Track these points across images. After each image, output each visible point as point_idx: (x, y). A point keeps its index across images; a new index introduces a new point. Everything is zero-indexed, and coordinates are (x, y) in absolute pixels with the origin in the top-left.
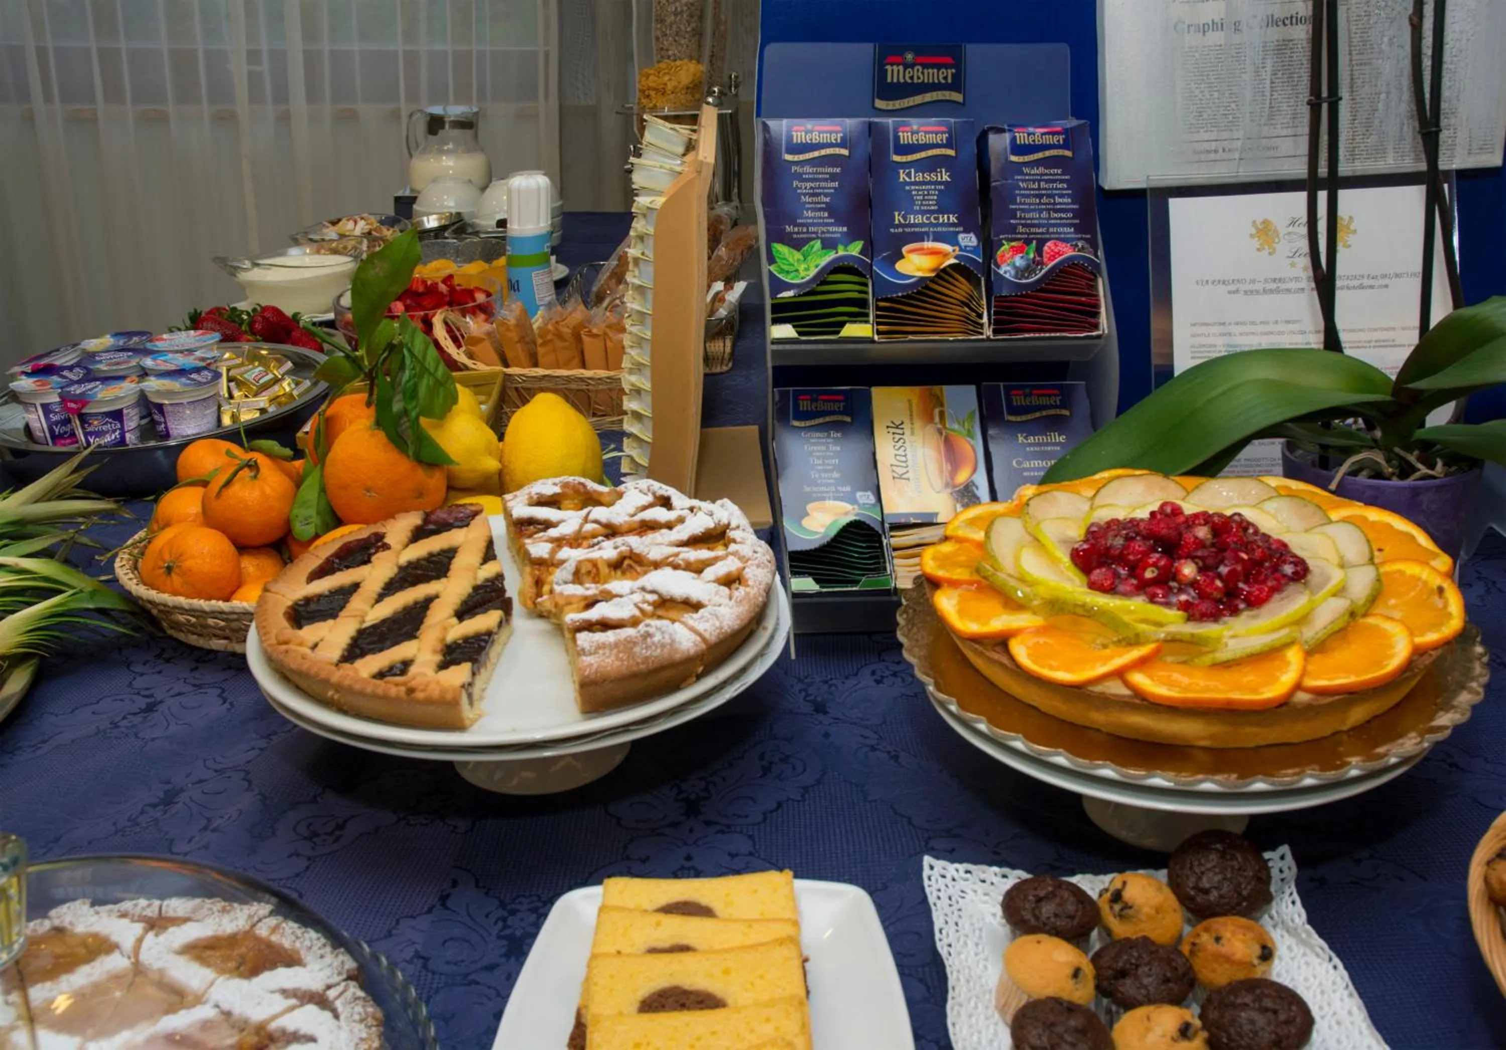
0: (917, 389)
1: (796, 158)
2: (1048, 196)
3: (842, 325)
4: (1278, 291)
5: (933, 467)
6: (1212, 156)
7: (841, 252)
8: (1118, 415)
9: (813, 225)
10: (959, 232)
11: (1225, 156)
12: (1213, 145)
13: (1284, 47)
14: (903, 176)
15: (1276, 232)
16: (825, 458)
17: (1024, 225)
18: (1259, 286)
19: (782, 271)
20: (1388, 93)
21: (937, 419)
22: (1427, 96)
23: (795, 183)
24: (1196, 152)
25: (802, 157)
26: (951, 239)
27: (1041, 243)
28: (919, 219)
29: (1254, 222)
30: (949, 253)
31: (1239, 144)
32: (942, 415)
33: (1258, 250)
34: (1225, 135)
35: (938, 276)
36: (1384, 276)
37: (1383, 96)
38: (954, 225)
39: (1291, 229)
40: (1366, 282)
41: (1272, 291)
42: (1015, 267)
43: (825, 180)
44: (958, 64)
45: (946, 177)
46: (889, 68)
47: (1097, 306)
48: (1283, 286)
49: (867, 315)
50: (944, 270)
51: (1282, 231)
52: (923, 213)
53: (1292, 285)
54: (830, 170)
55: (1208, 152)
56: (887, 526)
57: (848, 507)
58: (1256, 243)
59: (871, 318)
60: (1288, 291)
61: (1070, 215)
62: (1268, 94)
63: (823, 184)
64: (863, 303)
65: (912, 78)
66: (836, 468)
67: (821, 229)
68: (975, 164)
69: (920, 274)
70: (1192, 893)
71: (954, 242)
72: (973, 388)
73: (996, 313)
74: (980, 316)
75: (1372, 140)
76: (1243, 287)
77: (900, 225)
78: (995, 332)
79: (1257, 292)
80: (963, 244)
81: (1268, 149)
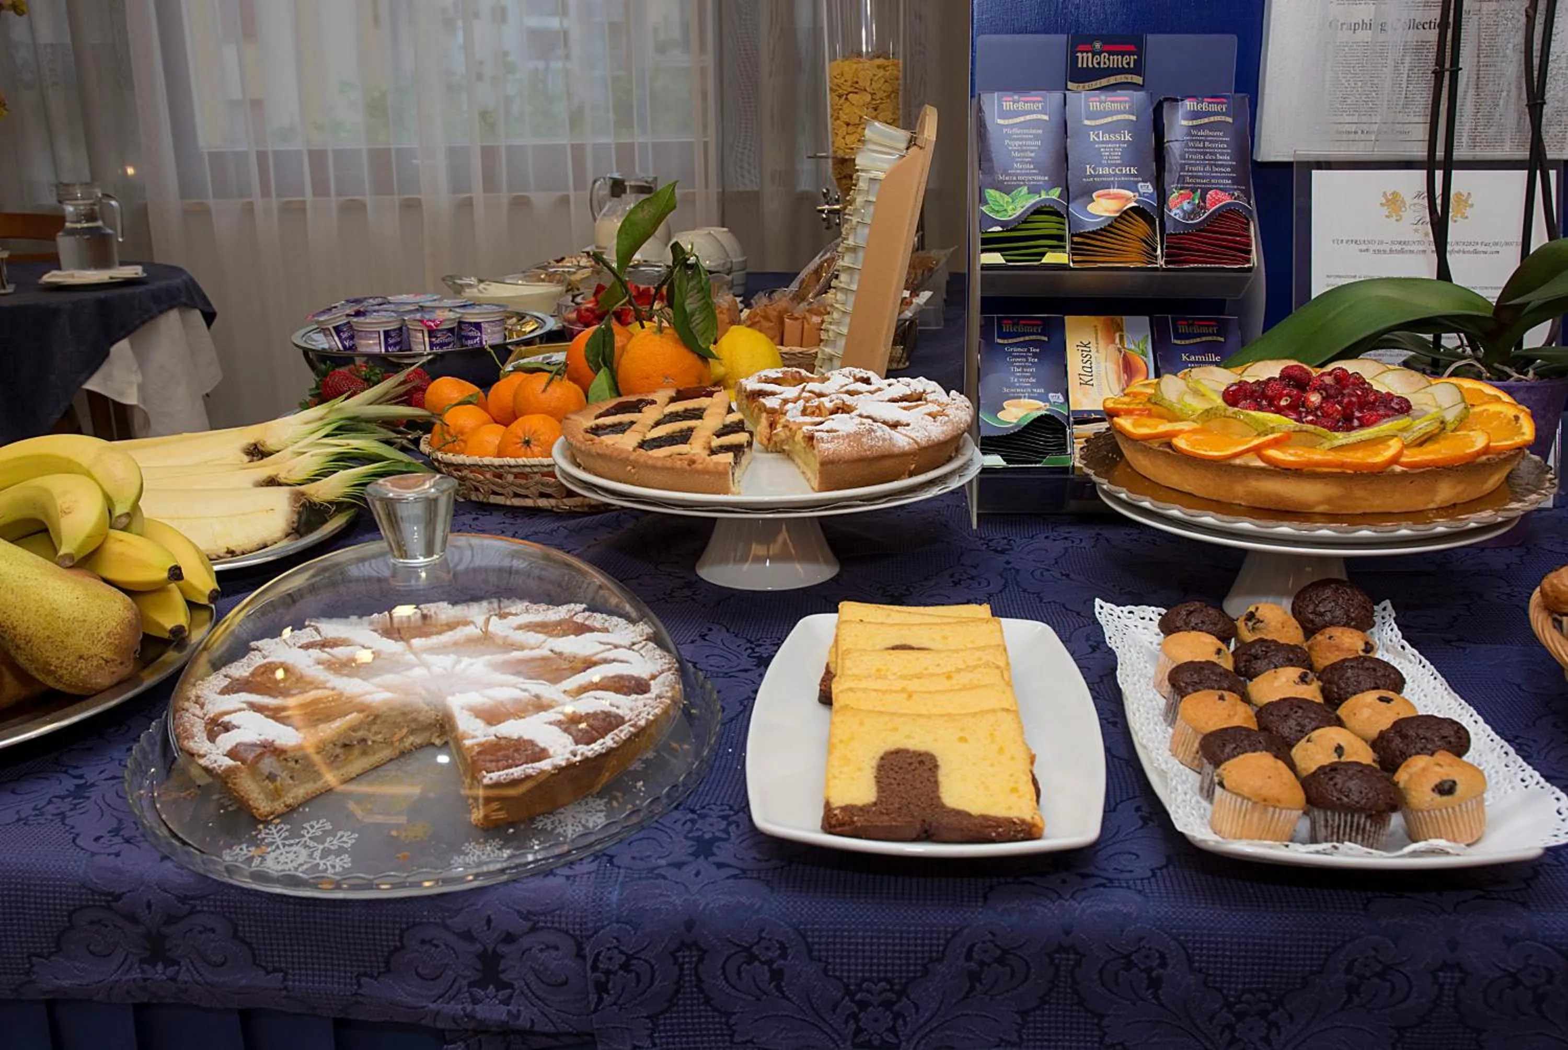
0: (1102, 318)
1: (1006, 122)
2: (1211, 154)
3: (1043, 254)
4: (1402, 251)
5: (1113, 377)
6: (1352, 136)
7: (1044, 196)
8: (1264, 331)
9: (1021, 175)
10: (1138, 182)
11: (1363, 137)
12: (1354, 127)
13: (1420, 47)
14: (1092, 136)
15: (1403, 202)
16: (1023, 367)
17: (1191, 177)
18: (1387, 247)
19: (993, 211)
20: (1509, 91)
21: (1117, 341)
22: (1536, 73)
23: (1007, 142)
24: (1338, 132)
25: (1011, 121)
26: (1132, 187)
27: (1204, 192)
28: (1106, 171)
29: (1385, 193)
30: (1130, 199)
31: (1375, 128)
32: (1121, 338)
33: (1387, 217)
34: (1364, 119)
35: (1120, 217)
36: (1496, 244)
37: (1504, 94)
38: (1134, 175)
39: (1416, 201)
40: (1481, 248)
41: (1398, 252)
42: (1183, 211)
43: (1030, 139)
44: (1139, 50)
45: (1128, 138)
46: (1079, 55)
47: (1249, 245)
48: (1407, 248)
49: (1064, 247)
50: (1125, 212)
51: (1409, 201)
52: (1109, 166)
53: (1416, 248)
54: (1034, 131)
55: (1349, 133)
56: (1071, 419)
57: (1041, 404)
58: (1385, 211)
59: (1068, 249)
60: (1412, 252)
61: (1229, 170)
62: (1404, 86)
63: (1028, 143)
64: (1061, 238)
65: (1099, 63)
66: (1033, 375)
67: (1027, 178)
68: (1152, 128)
69: (1107, 214)
70: (1311, 616)
71: (1134, 189)
72: (1147, 318)
73: (1167, 247)
74: (1155, 250)
75: (1492, 131)
76: (1372, 247)
77: (1091, 176)
78: (1167, 263)
79: (1385, 251)
80: (1141, 191)
81: (1401, 132)
